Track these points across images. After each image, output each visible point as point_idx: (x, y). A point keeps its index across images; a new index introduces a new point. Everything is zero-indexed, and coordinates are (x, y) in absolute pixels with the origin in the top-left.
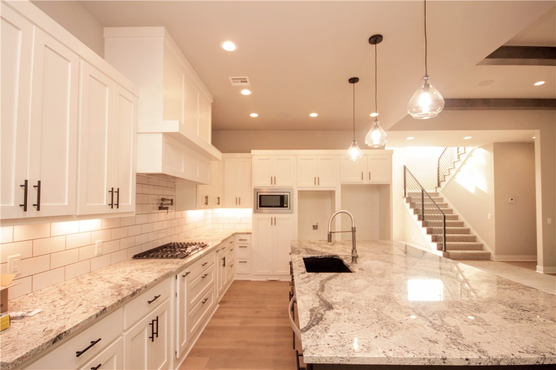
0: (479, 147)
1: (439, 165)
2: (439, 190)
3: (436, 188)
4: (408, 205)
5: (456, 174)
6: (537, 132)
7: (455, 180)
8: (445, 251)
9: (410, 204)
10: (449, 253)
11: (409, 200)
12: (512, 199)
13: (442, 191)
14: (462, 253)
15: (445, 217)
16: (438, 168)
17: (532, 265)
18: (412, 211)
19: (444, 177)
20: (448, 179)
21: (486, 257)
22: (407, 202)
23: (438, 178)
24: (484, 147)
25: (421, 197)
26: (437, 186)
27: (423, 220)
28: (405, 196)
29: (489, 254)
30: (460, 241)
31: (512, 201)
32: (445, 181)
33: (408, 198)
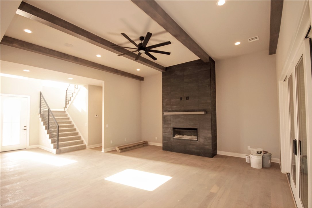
0: (84, 86)
1: (66, 94)
2: (66, 109)
3: (64, 108)
4: (41, 119)
5: (73, 100)
6: (103, 82)
8: (58, 148)
10: (60, 149)
11: (42, 116)
12: (97, 115)
13: (67, 110)
14: (69, 148)
15: (58, 126)
16: (66, 96)
17: (100, 148)
18: (42, 123)
19: (69, 102)
21: (84, 148)
22: (40, 117)
23: (66, 102)
24: (85, 86)
25: (48, 114)
26: (65, 107)
27: (48, 129)
28: (40, 113)
29: (85, 146)
30: (71, 140)
31: (97, 116)
32: (68, 104)
33: (42, 114)
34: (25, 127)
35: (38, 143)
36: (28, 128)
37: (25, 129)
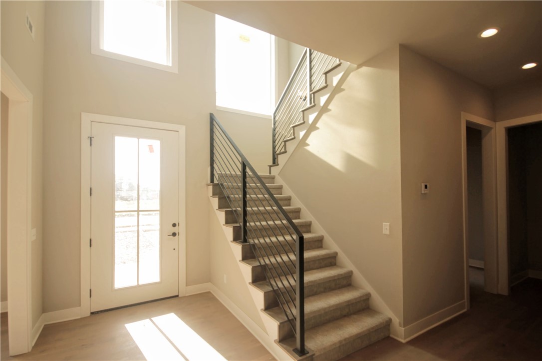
2: (275, 171)
3: (270, 167)
4: (215, 201)
5: (306, 136)
7: (307, 148)
9: (219, 199)
11: (219, 190)
12: (426, 187)
13: (280, 174)
18: (221, 216)
19: (285, 145)
20: (291, 147)
22: (214, 194)
23: (274, 148)
25: (240, 184)
26: (271, 163)
27: (245, 241)
28: (212, 181)
31: (427, 191)
32: (285, 152)
33: (218, 185)
34: (174, 225)
35: (208, 277)
36: (181, 229)
37: (174, 234)
